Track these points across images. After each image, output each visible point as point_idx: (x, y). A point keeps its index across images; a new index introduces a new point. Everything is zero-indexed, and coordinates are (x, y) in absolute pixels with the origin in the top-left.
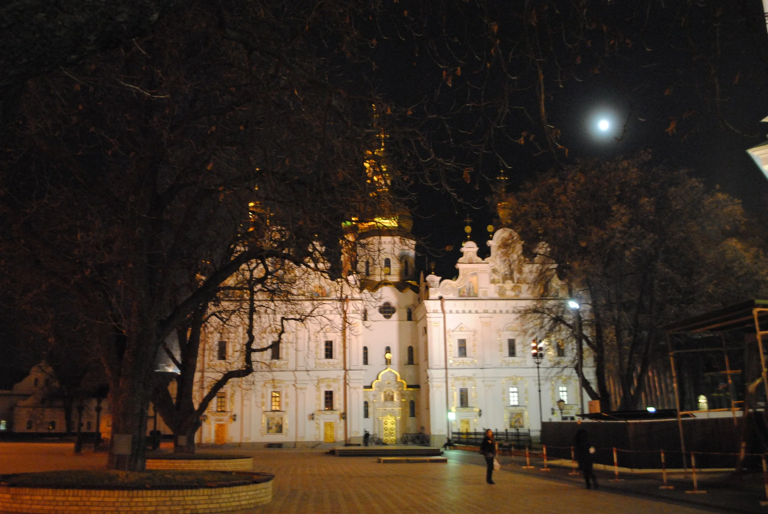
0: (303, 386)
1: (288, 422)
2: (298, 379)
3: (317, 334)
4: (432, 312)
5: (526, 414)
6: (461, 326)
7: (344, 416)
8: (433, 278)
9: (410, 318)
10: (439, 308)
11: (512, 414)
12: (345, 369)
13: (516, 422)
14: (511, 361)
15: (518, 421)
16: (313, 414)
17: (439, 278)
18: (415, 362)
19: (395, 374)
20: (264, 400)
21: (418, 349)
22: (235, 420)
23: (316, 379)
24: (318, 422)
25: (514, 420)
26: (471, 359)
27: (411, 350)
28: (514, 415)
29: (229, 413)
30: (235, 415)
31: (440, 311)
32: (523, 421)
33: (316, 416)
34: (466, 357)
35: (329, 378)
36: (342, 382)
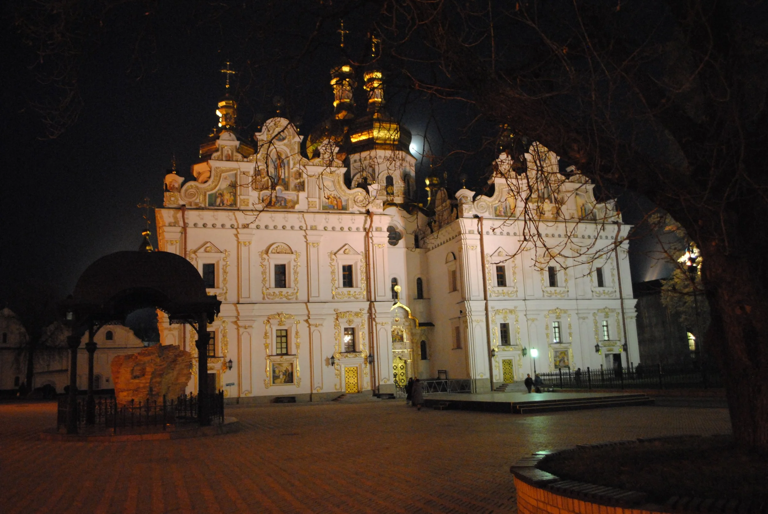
0: (318, 322)
1: (299, 370)
2: (311, 313)
3: (333, 257)
4: (467, 232)
5: (570, 351)
6: (500, 250)
7: (371, 359)
8: (466, 193)
9: (417, 246)
10: (475, 228)
11: (556, 352)
12: (369, 299)
13: (560, 361)
14: (553, 292)
15: (562, 360)
16: (333, 358)
17: (473, 193)
18: (425, 295)
19: (405, 309)
20: (269, 341)
21: (428, 281)
22: (230, 368)
23: (335, 313)
24: (338, 367)
25: (558, 359)
26: (512, 289)
27: (419, 282)
28: (558, 354)
29: (222, 359)
30: (230, 362)
31: (476, 232)
32: (568, 360)
33: (336, 361)
34: (505, 286)
35: (351, 312)
36: (366, 316)
